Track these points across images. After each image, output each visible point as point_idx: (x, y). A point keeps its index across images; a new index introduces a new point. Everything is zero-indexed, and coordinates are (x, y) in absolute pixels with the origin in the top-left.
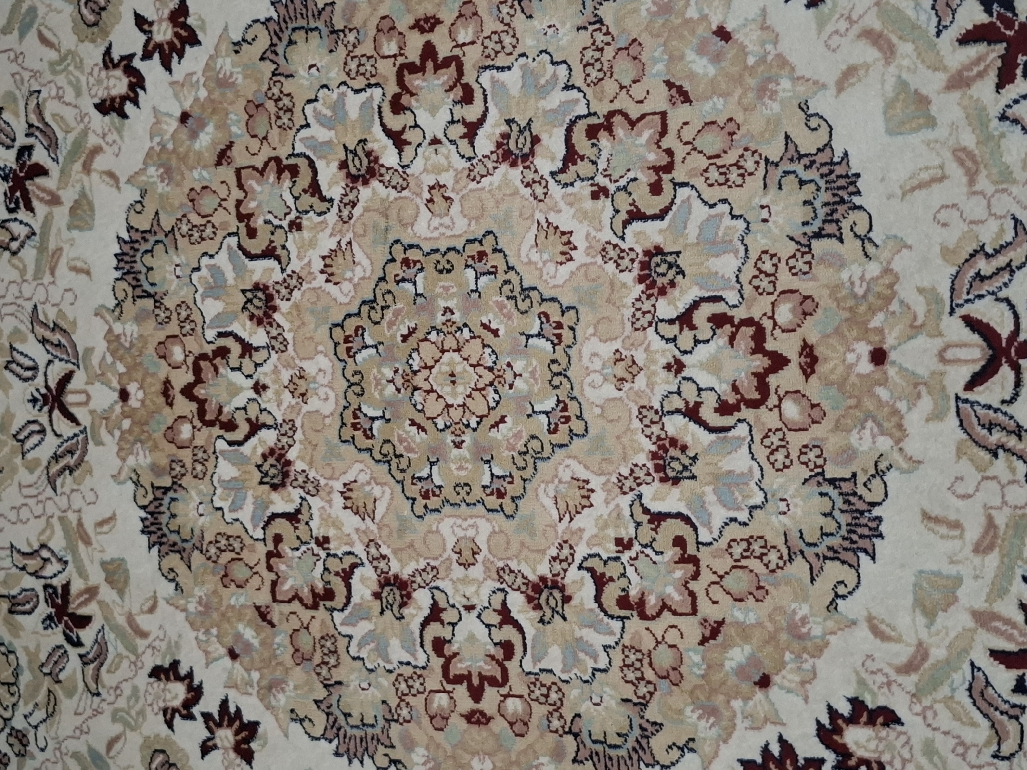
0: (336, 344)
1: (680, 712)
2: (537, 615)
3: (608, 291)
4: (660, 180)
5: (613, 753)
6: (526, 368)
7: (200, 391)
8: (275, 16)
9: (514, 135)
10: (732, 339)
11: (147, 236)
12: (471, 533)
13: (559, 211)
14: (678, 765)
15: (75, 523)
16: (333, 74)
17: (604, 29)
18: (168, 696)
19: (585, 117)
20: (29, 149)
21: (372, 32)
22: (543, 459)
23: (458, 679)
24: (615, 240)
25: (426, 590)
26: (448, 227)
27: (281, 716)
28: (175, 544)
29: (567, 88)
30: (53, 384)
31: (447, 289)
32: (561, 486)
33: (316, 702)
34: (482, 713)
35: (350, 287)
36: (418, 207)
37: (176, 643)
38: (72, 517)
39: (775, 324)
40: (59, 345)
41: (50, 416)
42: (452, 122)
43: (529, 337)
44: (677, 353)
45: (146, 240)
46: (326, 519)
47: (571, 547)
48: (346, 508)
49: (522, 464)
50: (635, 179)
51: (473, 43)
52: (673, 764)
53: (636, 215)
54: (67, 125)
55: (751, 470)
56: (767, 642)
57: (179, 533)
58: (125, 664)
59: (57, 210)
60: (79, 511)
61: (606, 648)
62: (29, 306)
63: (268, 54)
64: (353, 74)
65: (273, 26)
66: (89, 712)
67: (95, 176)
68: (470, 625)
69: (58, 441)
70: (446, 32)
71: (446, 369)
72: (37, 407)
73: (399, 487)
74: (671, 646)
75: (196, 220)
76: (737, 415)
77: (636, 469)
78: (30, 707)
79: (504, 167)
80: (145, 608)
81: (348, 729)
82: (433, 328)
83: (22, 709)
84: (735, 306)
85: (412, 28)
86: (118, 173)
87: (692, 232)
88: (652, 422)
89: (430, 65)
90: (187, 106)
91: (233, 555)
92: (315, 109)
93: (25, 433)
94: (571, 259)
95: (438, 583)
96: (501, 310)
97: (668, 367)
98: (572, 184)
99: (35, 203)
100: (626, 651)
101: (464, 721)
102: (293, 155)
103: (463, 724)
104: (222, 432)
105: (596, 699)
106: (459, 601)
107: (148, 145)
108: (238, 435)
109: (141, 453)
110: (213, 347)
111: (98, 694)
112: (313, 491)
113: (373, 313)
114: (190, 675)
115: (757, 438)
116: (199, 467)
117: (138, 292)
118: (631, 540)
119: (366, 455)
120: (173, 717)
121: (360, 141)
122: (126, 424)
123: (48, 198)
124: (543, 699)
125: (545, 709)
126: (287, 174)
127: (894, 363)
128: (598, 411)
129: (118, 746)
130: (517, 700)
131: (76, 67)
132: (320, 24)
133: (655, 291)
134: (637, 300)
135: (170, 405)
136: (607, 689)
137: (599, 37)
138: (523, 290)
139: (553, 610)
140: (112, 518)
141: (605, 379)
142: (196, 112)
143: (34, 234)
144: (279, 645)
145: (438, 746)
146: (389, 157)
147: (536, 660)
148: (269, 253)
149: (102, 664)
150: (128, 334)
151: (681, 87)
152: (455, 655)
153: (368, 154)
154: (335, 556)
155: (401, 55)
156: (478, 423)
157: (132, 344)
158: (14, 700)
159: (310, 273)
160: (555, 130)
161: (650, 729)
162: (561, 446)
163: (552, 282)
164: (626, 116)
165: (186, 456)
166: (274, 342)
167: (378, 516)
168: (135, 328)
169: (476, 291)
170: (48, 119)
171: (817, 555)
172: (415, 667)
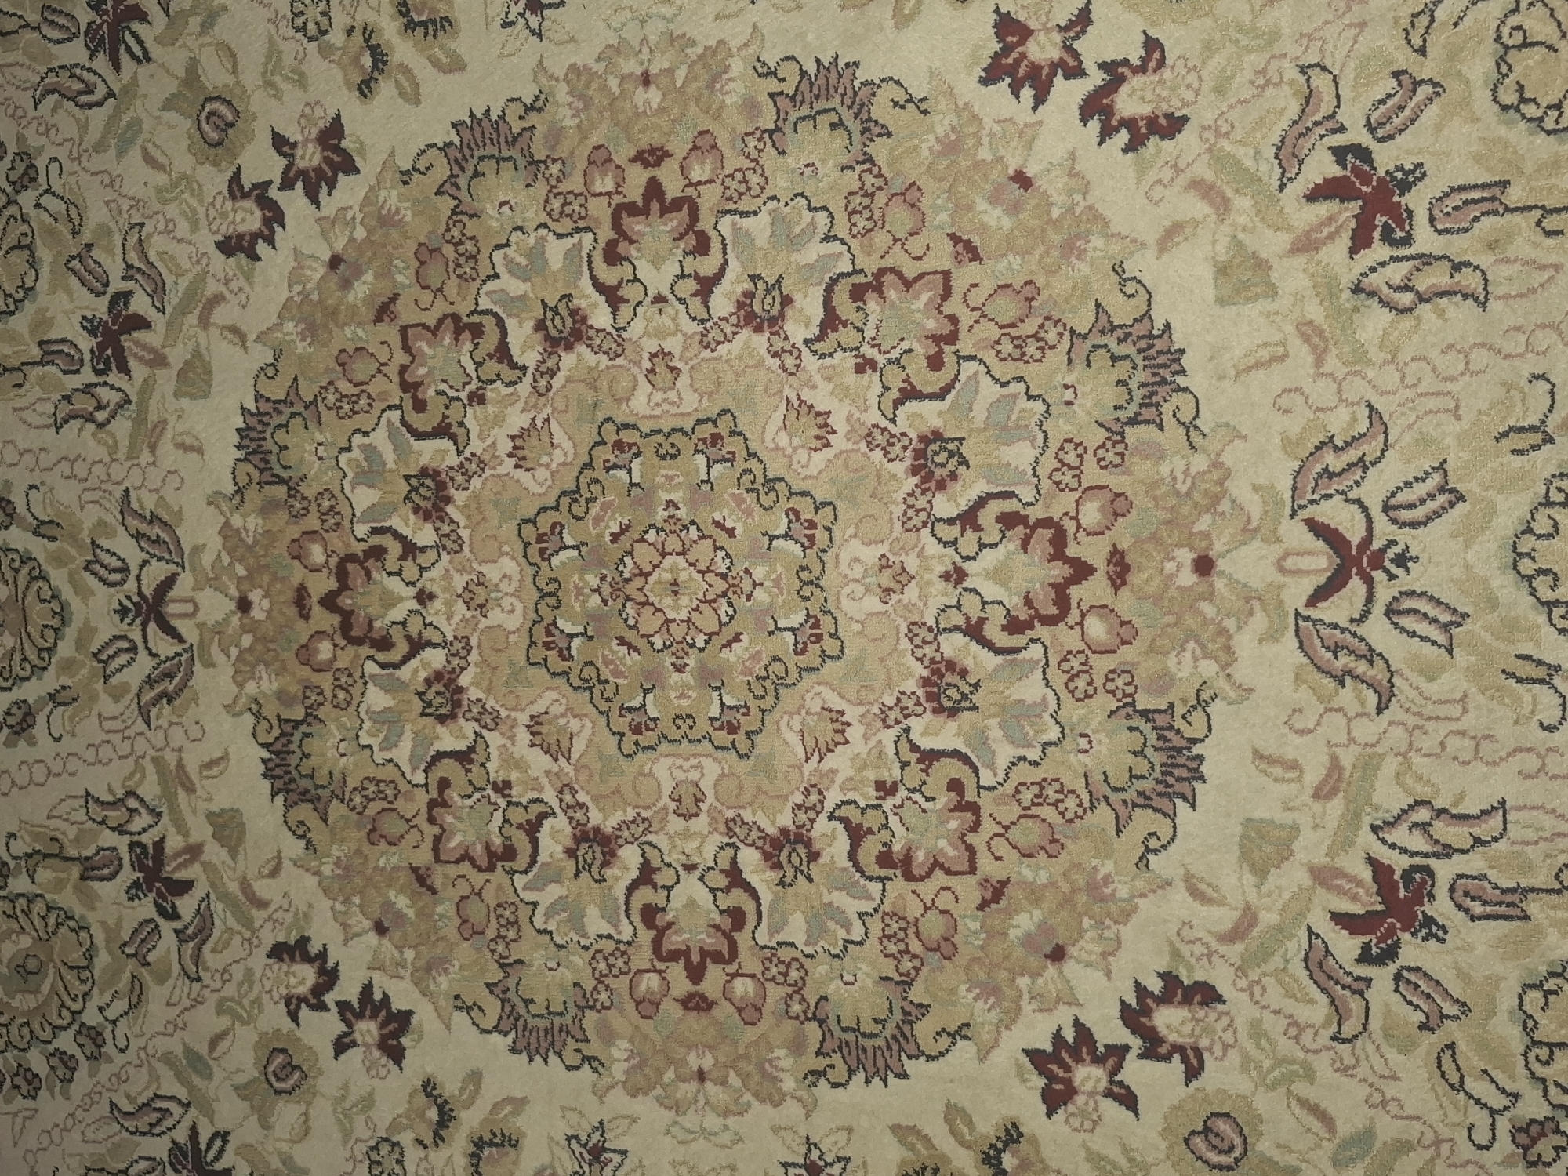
0: (526, 545)
1: (953, 991)
2: (776, 875)
3: (874, 484)
4: (941, 351)
5: (868, 1043)
6: (768, 575)
7: (345, 601)
8: (457, 141)
9: (760, 294)
10: (1025, 544)
11: (281, 407)
12: (694, 775)
13: (814, 387)
14: (948, 1056)
15: (173, 764)
16: (530, 214)
17: (875, 170)
18: (293, 981)
19: (849, 274)
20: (127, 295)
21: (582, 164)
22: (787, 686)
23: (674, 956)
24: (884, 423)
25: (635, 847)
26: (672, 403)
27: (442, 1003)
28: (307, 791)
29: (828, 238)
30: (148, 591)
31: (669, 478)
32: (809, 718)
33: (488, 985)
34: (703, 997)
35: (548, 474)
36: (635, 379)
37: (306, 916)
38: (171, 758)
39: (1079, 526)
40: (157, 541)
41: (144, 630)
42: (682, 276)
43: (772, 538)
44: (958, 559)
45: (279, 412)
46: (508, 761)
47: (820, 793)
48: (532, 745)
49: (760, 692)
50: (910, 350)
51: (710, 181)
52: (942, 1054)
53: (911, 394)
54: (179, 266)
55: (1044, 699)
56: (1061, 905)
57: (312, 777)
58: (237, 940)
59: (160, 373)
60: (180, 750)
61: (861, 915)
62: (118, 492)
63: (447, 187)
64: (556, 215)
65: (454, 153)
66: (187, 1003)
67: (214, 332)
68: (691, 888)
69: (154, 662)
70: (677, 167)
71: (667, 577)
72: (127, 620)
73: (603, 719)
74: (942, 912)
75: (345, 387)
76: (1030, 634)
77: (904, 698)
78: (107, 997)
79: (746, 333)
80: (266, 871)
81: (529, 1020)
82: (653, 526)
83: (96, 1000)
84: (1030, 504)
85: (633, 160)
86: (244, 328)
87: (979, 413)
88: (925, 642)
89: (655, 206)
90: (339, 246)
91: (386, 805)
92: (506, 256)
93: (111, 652)
94: (828, 445)
95: (651, 838)
96: (739, 506)
97: (946, 576)
98: (831, 355)
99: (132, 364)
100: (887, 920)
101: (678, 1007)
102: (475, 311)
103: (678, 1011)
104: (372, 652)
105: (848, 978)
106: (676, 859)
107: (285, 294)
108: (395, 656)
109: (265, 676)
110: (364, 546)
111: (199, 979)
112: (491, 725)
113: (574, 507)
114: (323, 955)
115: (1054, 660)
116: (342, 695)
117: (267, 476)
118: (895, 783)
119: (561, 681)
120: (298, 1007)
121: (563, 297)
122: (247, 640)
123: (148, 357)
124: (780, 979)
125: (782, 991)
126: (466, 335)
127: (1223, 572)
128: (857, 627)
129: (223, 1046)
130: (748, 980)
131: (192, 195)
132: (514, 153)
133: (933, 485)
134: (911, 495)
135: (306, 617)
136: (863, 966)
137: (869, 180)
138: (767, 481)
139: (796, 868)
140: (224, 758)
141: (867, 590)
142: (351, 255)
143: (129, 402)
144: (441, 916)
145: (646, 1037)
146: (601, 317)
147: (774, 930)
148: (442, 431)
149: (204, 942)
150: (251, 527)
151: (969, 241)
152: (670, 925)
153: (573, 313)
154: (517, 804)
155: (618, 193)
156: (707, 642)
157: (256, 542)
158: (86, 988)
159: (494, 456)
160: (811, 290)
161: (915, 1012)
162: (811, 670)
163: (804, 472)
164: (900, 275)
165: (326, 681)
166: (445, 541)
167: (575, 755)
168: (260, 521)
169: (708, 481)
170: (153, 256)
171: (1124, 801)
172: (619, 942)
